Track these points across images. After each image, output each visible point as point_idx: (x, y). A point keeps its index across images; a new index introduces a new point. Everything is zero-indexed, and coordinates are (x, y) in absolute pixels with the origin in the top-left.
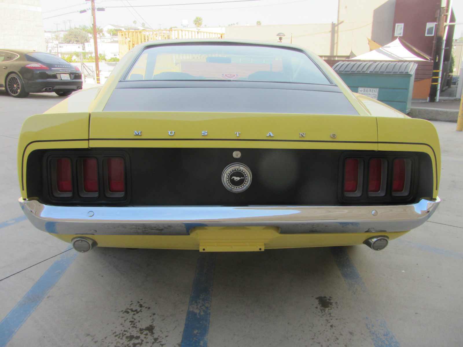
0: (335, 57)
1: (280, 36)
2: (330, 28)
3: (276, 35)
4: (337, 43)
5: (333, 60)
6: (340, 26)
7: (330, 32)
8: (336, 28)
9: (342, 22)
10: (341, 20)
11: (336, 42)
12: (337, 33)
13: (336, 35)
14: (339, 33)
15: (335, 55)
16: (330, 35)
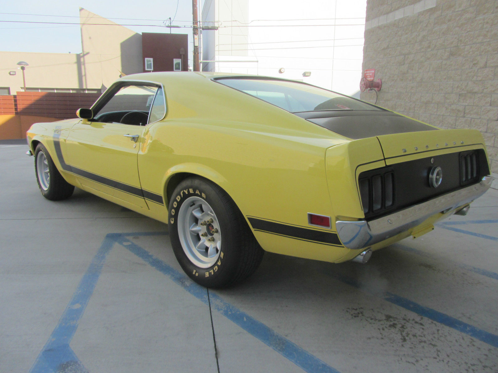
0: (85, 90)
1: (22, 66)
2: (75, 60)
3: (17, 64)
4: (85, 75)
5: (82, 93)
6: (86, 57)
7: (76, 63)
8: (82, 60)
9: (88, 53)
10: (86, 51)
11: (83, 74)
12: (84, 64)
13: (83, 67)
14: (87, 65)
15: (85, 87)
16: (75, 66)
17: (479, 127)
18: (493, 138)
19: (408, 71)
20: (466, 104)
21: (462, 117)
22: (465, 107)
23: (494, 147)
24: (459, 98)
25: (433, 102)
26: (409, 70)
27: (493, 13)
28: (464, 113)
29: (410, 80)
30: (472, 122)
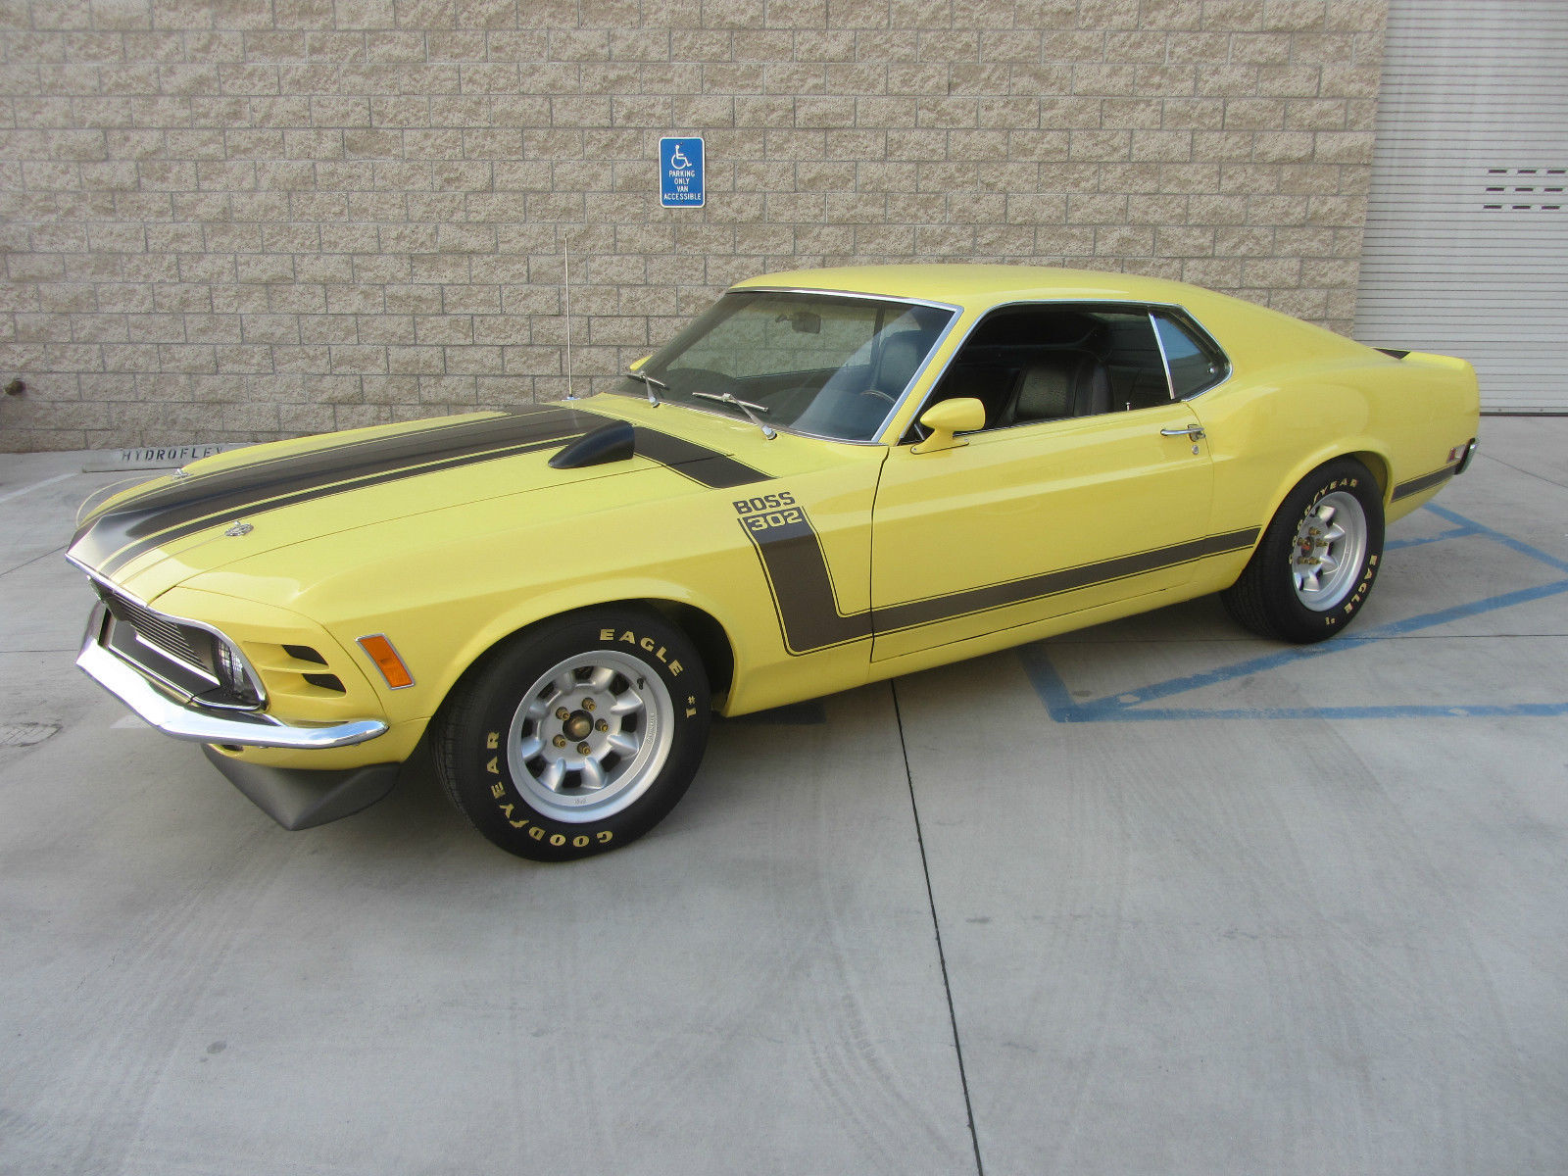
17: (503, 336)
18: (557, 356)
19: (139, 181)
20: (446, 281)
21: (437, 315)
22: (442, 289)
23: (562, 376)
24: (412, 267)
25: (301, 278)
26: (144, 180)
27: (485, 60)
28: (443, 305)
29: (161, 213)
30: (476, 324)
